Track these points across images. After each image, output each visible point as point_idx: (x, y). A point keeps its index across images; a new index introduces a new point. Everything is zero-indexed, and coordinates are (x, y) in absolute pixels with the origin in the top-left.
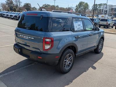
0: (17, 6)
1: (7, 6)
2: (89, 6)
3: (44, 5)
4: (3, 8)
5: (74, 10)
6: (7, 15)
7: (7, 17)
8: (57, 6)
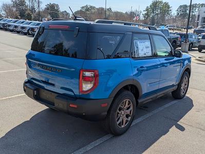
0: (33, 8)
1: (14, 9)
2: (171, 9)
3: (83, 7)
4: (7, 13)
5: (142, 18)
6: (16, 27)
7: (15, 31)
8: (110, 10)
